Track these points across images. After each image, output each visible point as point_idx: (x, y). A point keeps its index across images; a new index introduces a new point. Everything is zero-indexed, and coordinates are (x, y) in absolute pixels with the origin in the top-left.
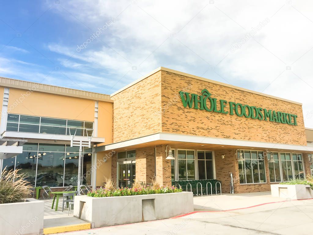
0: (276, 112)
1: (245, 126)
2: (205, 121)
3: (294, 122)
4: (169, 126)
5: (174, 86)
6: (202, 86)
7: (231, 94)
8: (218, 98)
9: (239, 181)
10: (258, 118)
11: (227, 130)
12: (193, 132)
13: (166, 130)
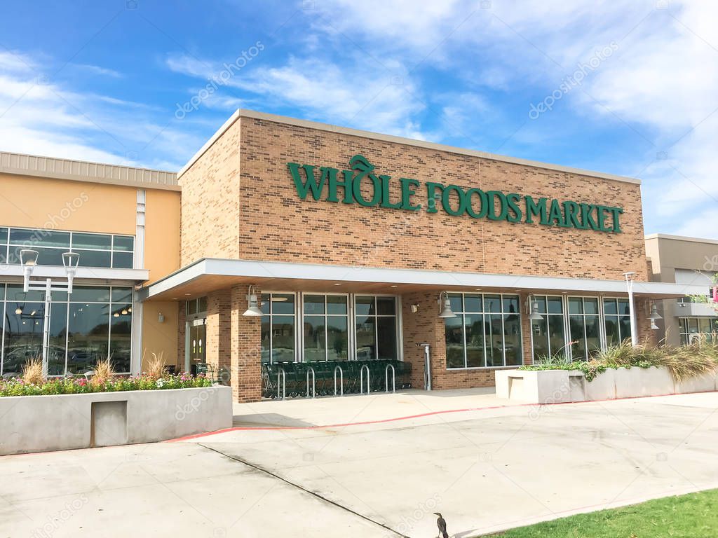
0: (560, 202)
1: (468, 237)
2: (357, 228)
3: (612, 225)
4: (257, 243)
5: (274, 152)
6: (353, 148)
7: (433, 164)
8: (395, 176)
9: (445, 362)
10: (507, 218)
11: (420, 248)
12: (322, 254)
13: (249, 250)
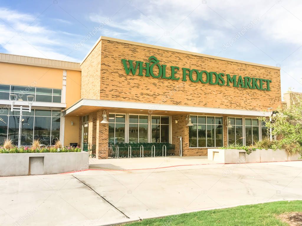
0: (243, 77)
1: (201, 92)
2: (152, 87)
3: (266, 87)
4: (108, 93)
5: (116, 55)
6: (150, 53)
7: (186, 60)
8: (169, 65)
9: (188, 144)
10: (218, 84)
11: (179, 96)
12: (136, 98)
13: (104, 96)
